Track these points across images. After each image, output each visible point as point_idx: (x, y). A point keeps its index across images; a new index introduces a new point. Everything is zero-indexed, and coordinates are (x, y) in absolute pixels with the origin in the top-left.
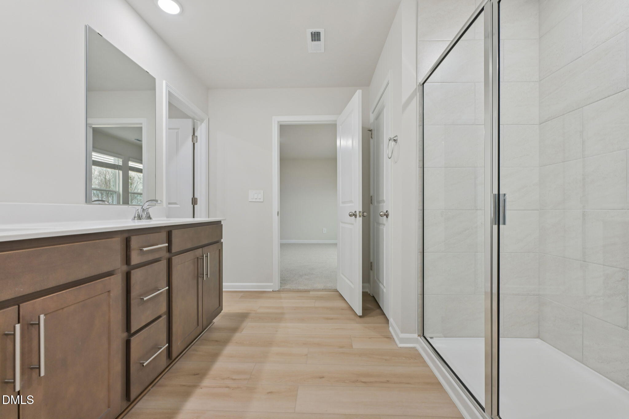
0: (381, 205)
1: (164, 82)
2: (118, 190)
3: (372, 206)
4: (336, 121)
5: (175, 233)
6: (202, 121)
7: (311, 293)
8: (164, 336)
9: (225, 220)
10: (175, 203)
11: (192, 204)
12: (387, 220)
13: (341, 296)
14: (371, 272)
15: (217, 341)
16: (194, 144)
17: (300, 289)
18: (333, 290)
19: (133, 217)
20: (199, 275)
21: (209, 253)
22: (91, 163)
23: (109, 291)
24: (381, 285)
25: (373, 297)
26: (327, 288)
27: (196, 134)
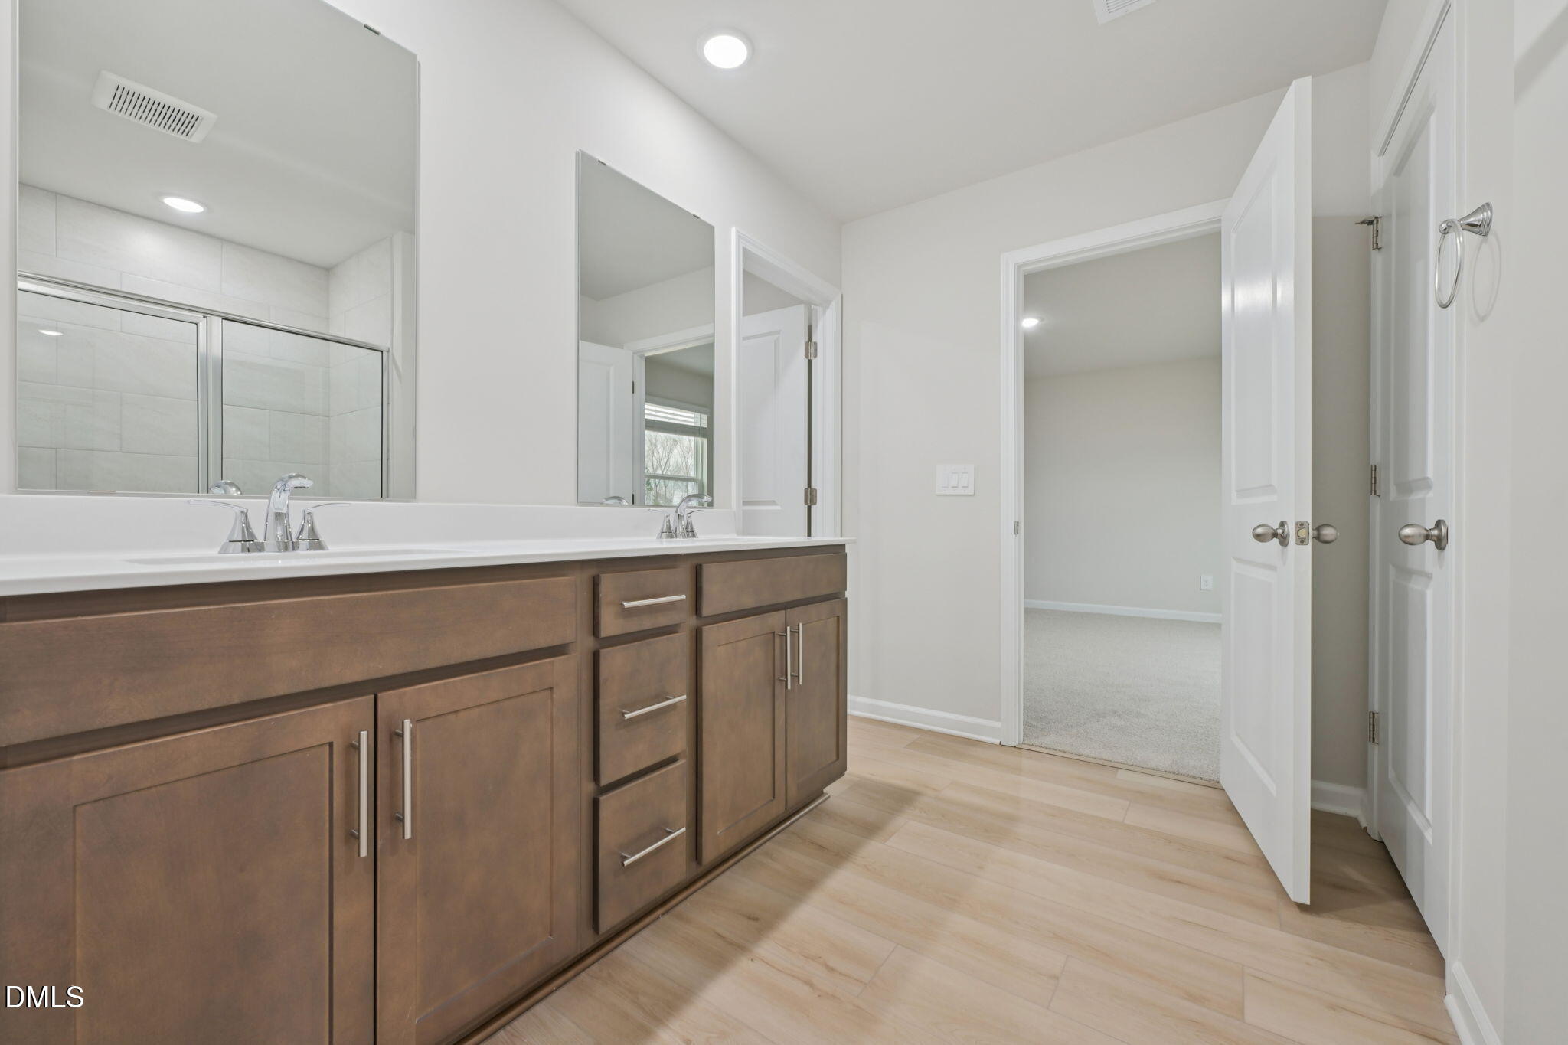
0: (1416, 497)
1: (734, 230)
2: (700, 478)
3: (1376, 505)
4: (1219, 221)
5: (710, 571)
6: (826, 303)
7: (1121, 774)
8: (680, 808)
9: (854, 542)
10: (773, 503)
11: (806, 502)
12: (1440, 559)
13: (1232, 809)
14: (1375, 752)
15: (821, 847)
16: (810, 362)
17: (1087, 756)
18: (1203, 782)
19: (659, 532)
20: (776, 677)
21: (801, 625)
22: (644, 424)
23: (551, 689)
24: (1411, 809)
25: (1382, 843)
26: (1181, 771)
27: (813, 340)
